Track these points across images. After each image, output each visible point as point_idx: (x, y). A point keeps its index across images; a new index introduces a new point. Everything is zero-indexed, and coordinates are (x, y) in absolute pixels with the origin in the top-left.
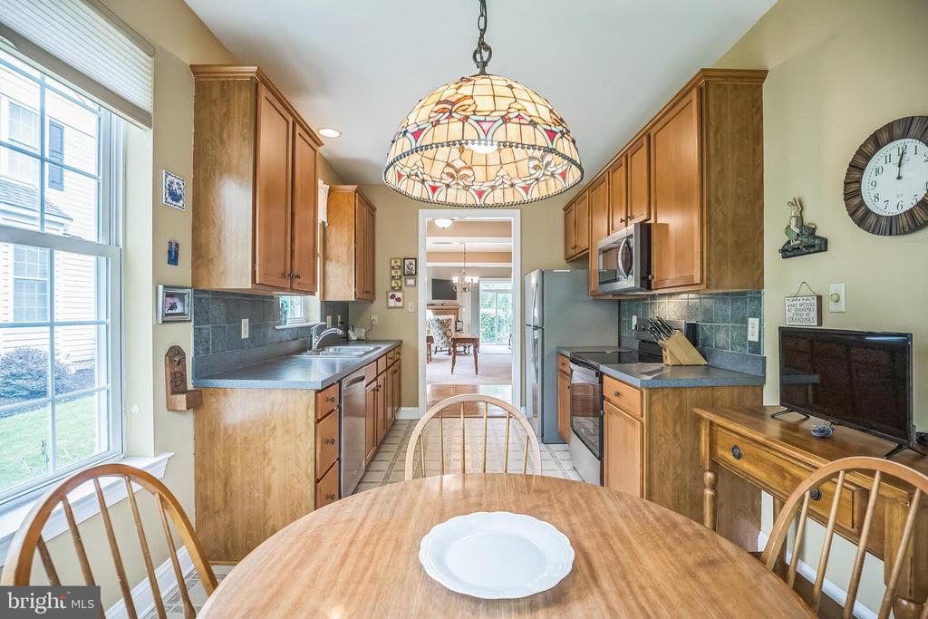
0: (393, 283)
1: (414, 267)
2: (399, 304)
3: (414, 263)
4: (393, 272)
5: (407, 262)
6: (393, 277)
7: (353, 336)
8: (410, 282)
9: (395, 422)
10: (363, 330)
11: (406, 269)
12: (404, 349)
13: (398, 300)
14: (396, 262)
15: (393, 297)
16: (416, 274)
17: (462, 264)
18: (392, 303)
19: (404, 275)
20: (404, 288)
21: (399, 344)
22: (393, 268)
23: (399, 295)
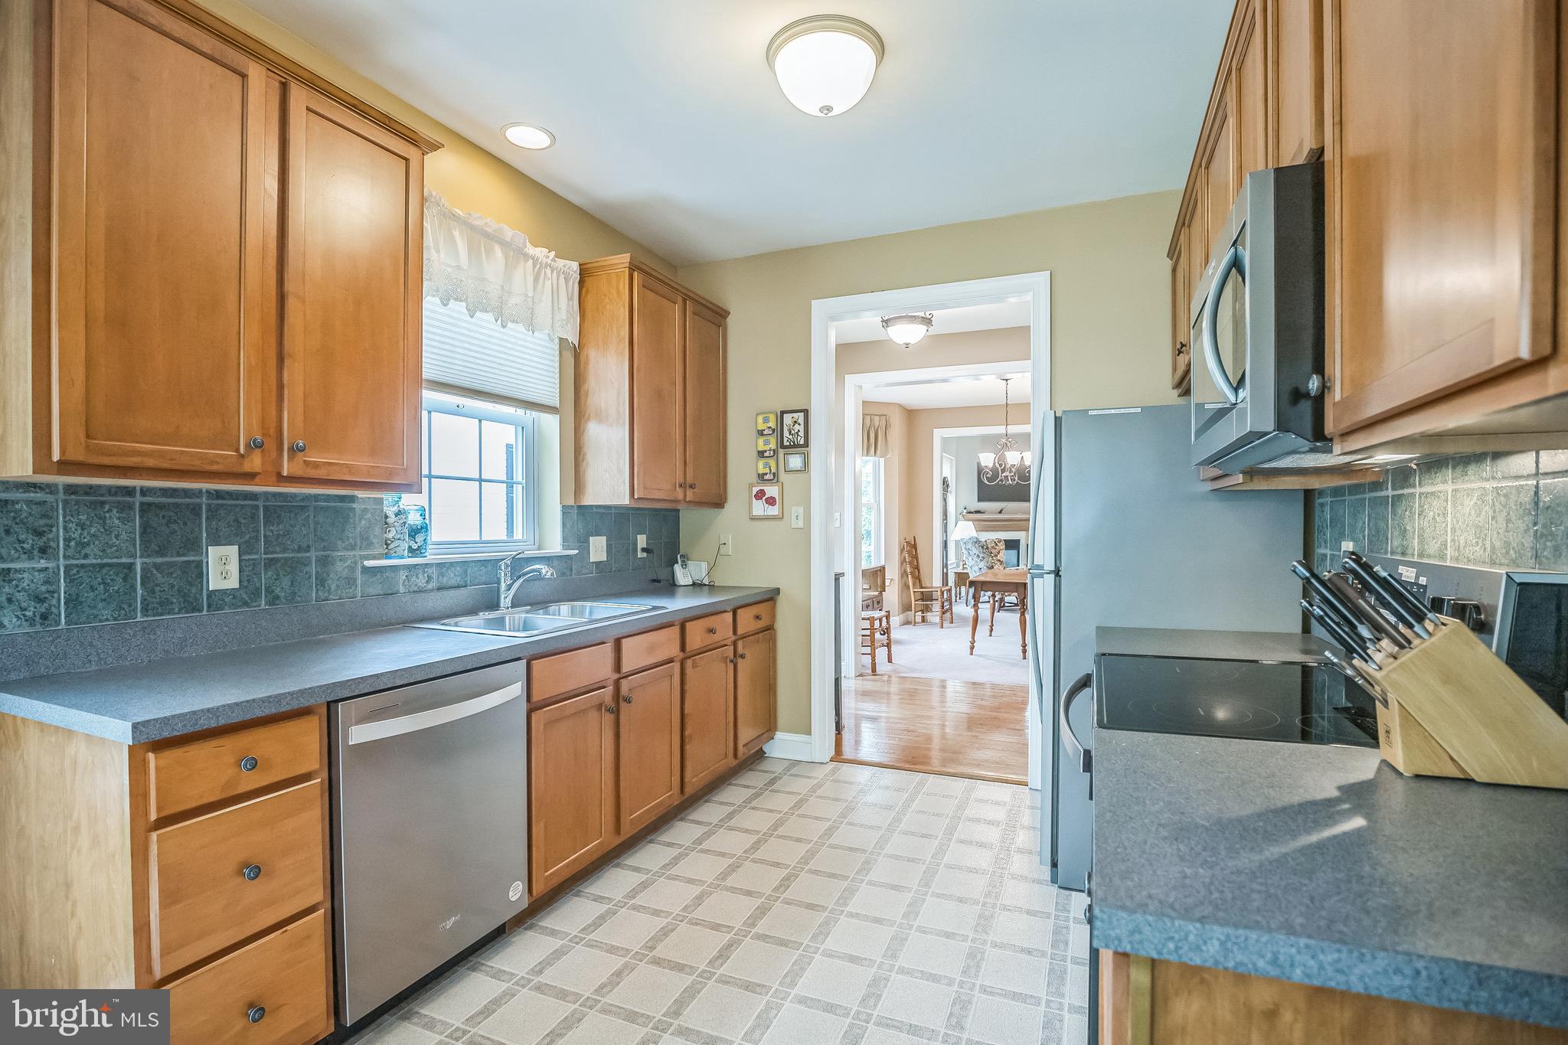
0: (761, 464)
1: (802, 428)
2: (773, 511)
3: (801, 421)
4: (761, 441)
5: (788, 419)
6: (761, 454)
7: (682, 577)
8: (795, 461)
9: (760, 755)
10: (704, 566)
11: (786, 433)
12: (782, 605)
13: (771, 501)
14: (766, 420)
15: (760, 495)
16: (806, 444)
17: (1000, 430)
18: (759, 508)
19: (783, 447)
20: (783, 476)
21: (771, 597)
22: (761, 433)
23: (772, 491)
